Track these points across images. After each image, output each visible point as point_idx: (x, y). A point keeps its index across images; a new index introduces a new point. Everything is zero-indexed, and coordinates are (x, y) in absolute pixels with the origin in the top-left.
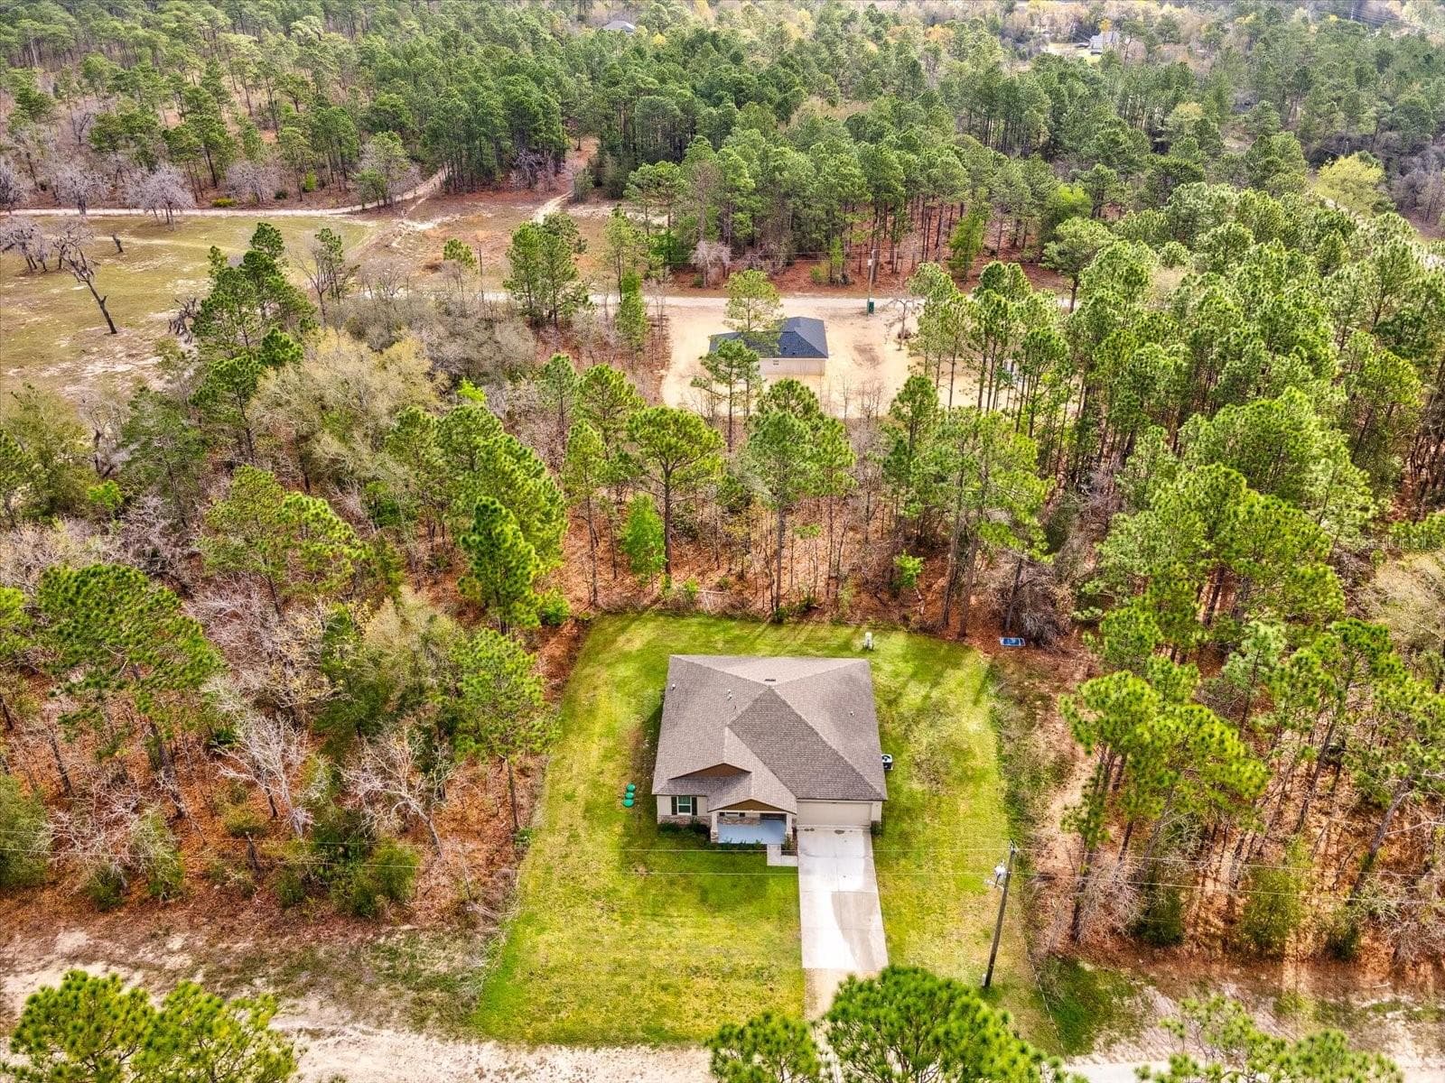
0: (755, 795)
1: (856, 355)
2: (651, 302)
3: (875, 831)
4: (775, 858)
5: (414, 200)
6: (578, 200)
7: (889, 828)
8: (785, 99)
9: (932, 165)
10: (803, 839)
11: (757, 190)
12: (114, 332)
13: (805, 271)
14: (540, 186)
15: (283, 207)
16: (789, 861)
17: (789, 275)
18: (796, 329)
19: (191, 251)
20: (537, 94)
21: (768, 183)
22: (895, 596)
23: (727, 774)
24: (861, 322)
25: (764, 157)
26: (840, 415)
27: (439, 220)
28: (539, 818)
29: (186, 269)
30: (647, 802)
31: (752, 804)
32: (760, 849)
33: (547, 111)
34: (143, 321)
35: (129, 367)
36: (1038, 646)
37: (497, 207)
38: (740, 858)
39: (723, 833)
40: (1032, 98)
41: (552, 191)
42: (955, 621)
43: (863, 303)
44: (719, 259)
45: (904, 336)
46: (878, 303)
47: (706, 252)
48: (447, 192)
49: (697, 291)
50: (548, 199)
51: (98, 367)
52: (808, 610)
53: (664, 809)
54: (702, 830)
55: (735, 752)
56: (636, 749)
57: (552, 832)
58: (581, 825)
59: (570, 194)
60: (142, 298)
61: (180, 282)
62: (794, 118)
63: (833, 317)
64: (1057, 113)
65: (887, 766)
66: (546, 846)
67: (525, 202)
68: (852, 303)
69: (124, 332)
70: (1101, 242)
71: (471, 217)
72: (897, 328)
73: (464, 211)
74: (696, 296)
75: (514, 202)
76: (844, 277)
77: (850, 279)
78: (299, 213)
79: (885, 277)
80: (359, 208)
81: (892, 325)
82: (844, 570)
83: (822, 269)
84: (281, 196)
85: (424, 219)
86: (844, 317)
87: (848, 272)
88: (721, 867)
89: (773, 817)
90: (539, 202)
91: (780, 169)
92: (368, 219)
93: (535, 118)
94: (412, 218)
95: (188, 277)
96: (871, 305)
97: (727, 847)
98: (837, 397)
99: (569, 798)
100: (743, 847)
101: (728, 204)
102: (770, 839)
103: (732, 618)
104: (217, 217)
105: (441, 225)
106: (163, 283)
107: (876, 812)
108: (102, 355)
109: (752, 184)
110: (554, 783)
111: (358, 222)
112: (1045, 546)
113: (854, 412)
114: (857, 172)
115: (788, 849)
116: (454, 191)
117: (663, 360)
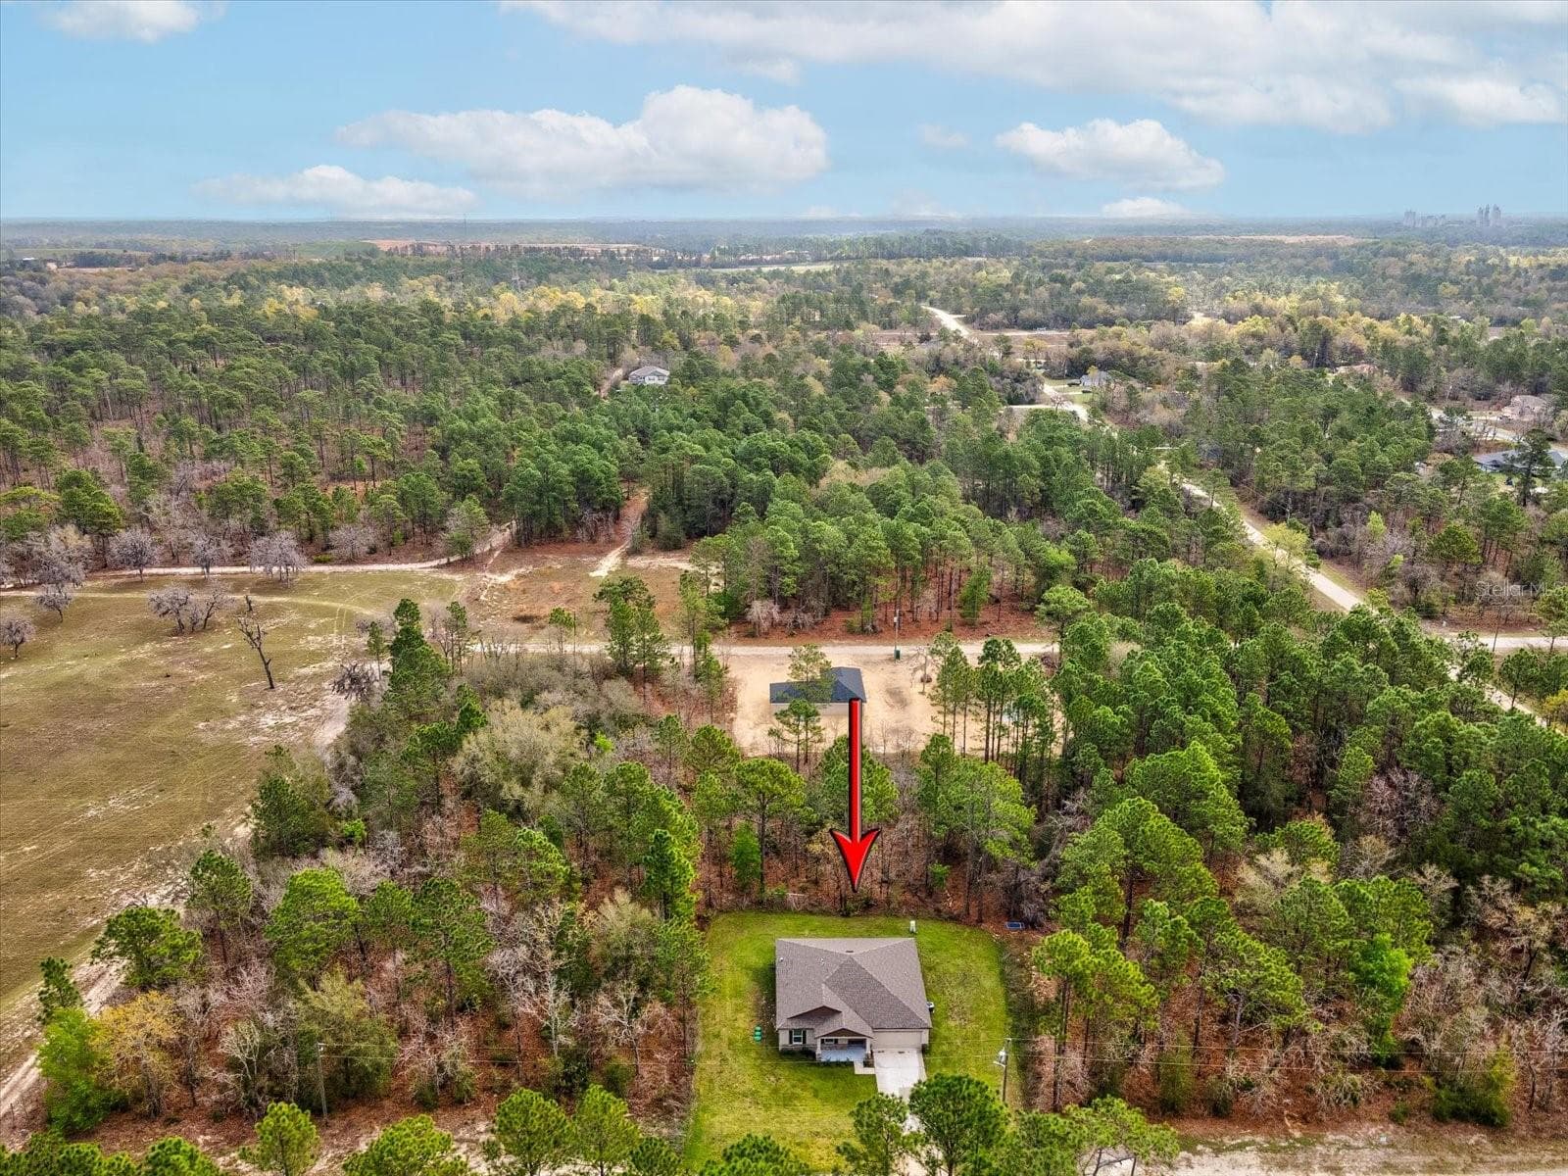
0: (845, 1025)
1: (887, 697)
2: (715, 649)
3: (925, 1050)
4: (860, 1069)
5: (492, 550)
6: (634, 552)
7: (934, 1049)
8: (814, 464)
9: (943, 537)
10: (877, 1058)
11: (800, 558)
12: (272, 687)
13: (839, 619)
14: (602, 539)
15: (375, 561)
16: (869, 1071)
17: (827, 625)
18: (840, 679)
19: (311, 608)
20: (599, 462)
21: (809, 552)
22: (930, 894)
23: (826, 1013)
24: (889, 667)
25: (805, 532)
26: (881, 750)
27: (515, 572)
28: (699, 1048)
29: (312, 626)
30: (771, 1036)
31: (843, 1032)
32: (851, 1064)
33: (607, 474)
34: (291, 676)
35: (294, 719)
36: (1033, 928)
37: (565, 559)
38: (836, 1070)
39: (824, 1055)
40: (1026, 467)
41: (612, 543)
42: (973, 911)
43: (890, 650)
44: (771, 614)
45: (926, 680)
46: (903, 650)
47: (760, 610)
48: (519, 545)
49: (751, 640)
50: (609, 551)
51: (269, 720)
52: (868, 906)
53: (784, 1040)
54: (808, 1054)
55: (830, 999)
56: (756, 1004)
57: (709, 1058)
58: (728, 1053)
59: (627, 545)
60: (284, 655)
61: (310, 638)
62: (824, 482)
63: (866, 663)
64: (1045, 475)
65: (931, 1010)
66: (707, 1066)
67: (589, 554)
68: (881, 650)
69: (280, 687)
70: (1080, 607)
71: (543, 569)
72: (920, 674)
73: (535, 563)
74: (750, 644)
75: (579, 553)
76: (874, 627)
77: (879, 628)
78: (392, 567)
79: (910, 626)
80: (444, 561)
81: (915, 670)
82: (892, 875)
83: (855, 619)
84: (373, 550)
85: (503, 571)
86: (876, 663)
87: (876, 623)
88: (825, 1077)
89: (858, 1043)
90: (602, 553)
91: (818, 540)
92: (454, 572)
93: (598, 483)
94: (492, 571)
95: (317, 632)
96: (898, 655)
97: (828, 1064)
98: (878, 740)
99: (717, 1036)
100: (838, 1064)
101: (775, 569)
102: (856, 1058)
103: (811, 913)
104: (321, 573)
105: (519, 577)
106: (296, 640)
107: (925, 1038)
108: (269, 708)
109: (796, 553)
110: (705, 1027)
111: (446, 576)
112: (1032, 856)
113: (890, 750)
114: (883, 544)
115: (868, 1064)
116: (524, 543)
117: (731, 704)
